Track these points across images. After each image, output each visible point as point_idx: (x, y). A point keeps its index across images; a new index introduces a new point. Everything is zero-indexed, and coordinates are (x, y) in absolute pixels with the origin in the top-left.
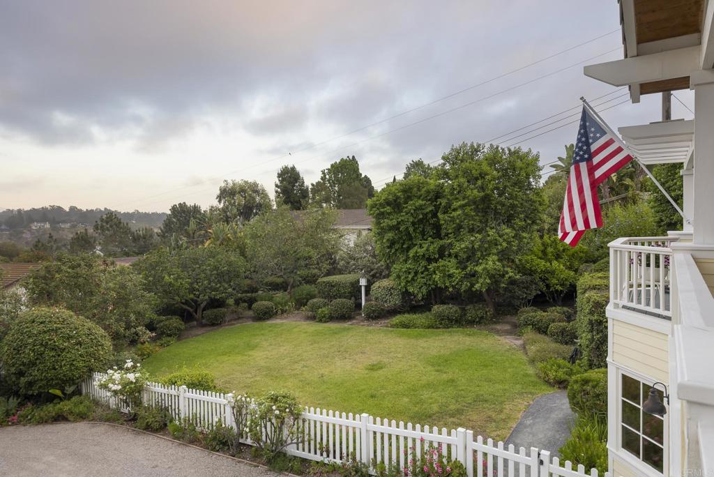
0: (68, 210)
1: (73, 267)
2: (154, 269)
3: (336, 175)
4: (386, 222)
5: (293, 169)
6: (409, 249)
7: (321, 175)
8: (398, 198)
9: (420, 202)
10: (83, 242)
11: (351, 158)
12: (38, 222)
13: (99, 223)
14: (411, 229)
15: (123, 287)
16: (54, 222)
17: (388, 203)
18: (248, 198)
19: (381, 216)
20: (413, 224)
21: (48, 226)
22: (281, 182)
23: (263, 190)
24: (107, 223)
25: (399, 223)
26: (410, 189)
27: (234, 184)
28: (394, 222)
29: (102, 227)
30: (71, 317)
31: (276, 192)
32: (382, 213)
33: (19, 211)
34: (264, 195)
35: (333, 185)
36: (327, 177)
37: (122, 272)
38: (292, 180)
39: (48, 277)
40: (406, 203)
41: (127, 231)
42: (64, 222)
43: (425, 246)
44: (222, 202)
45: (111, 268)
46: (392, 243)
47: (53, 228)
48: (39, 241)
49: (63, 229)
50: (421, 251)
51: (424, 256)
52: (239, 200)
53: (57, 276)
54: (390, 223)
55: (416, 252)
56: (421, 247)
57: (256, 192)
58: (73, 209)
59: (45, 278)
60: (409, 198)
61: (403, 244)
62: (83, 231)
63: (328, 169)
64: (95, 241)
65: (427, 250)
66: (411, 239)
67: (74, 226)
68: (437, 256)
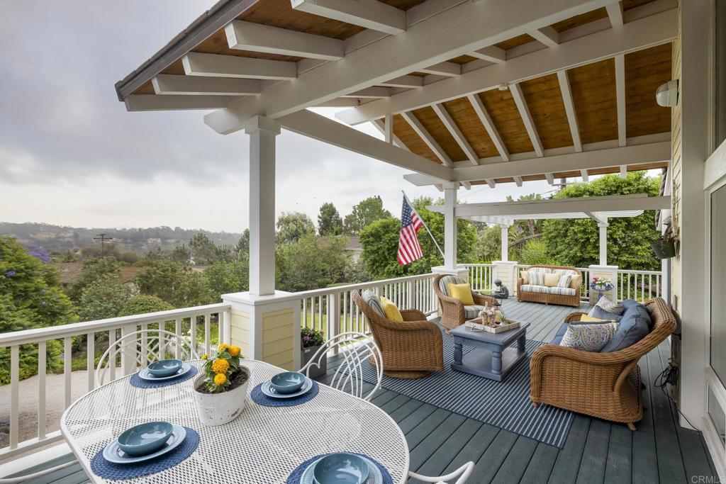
0: (174, 230)
1: (164, 271)
2: (217, 274)
3: (364, 209)
4: (370, 248)
5: (331, 205)
6: (385, 266)
7: (353, 210)
8: (379, 231)
9: (394, 235)
10: (181, 254)
11: (377, 197)
12: (153, 238)
13: (193, 240)
14: (386, 253)
15: (195, 285)
16: (164, 239)
17: (372, 235)
18: (299, 225)
19: (367, 243)
20: (388, 249)
21: (159, 241)
22: (323, 214)
23: (310, 220)
24: (199, 240)
25: (378, 249)
26: (388, 226)
27: (289, 215)
28: (375, 248)
29: (195, 243)
30: (159, 302)
31: (319, 221)
32: (368, 242)
33: (140, 229)
34: (311, 224)
35: (361, 217)
36: (357, 211)
37: (195, 275)
38: (330, 213)
39: (147, 277)
40: (384, 235)
41: (212, 247)
42: (171, 238)
43: (395, 265)
44: (281, 227)
45: (189, 273)
46: (374, 261)
47: (164, 243)
48: (151, 252)
49: (170, 244)
50: (392, 268)
51: (394, 271)
52: (292, 226)
53: (154, 276)
54: (372, 248)
55: (389, 269)
56: (392, 265)
57: (305, 221)
58: (177, 229)
59: (146, 277)
60: (387, 232)
61: (382, 263)
62: (182, 246)
63: (358, 206)
64: (189, 254)
65: (396, 267)
66: (387, 260)
67: (178, 242)
68: (402, 272)
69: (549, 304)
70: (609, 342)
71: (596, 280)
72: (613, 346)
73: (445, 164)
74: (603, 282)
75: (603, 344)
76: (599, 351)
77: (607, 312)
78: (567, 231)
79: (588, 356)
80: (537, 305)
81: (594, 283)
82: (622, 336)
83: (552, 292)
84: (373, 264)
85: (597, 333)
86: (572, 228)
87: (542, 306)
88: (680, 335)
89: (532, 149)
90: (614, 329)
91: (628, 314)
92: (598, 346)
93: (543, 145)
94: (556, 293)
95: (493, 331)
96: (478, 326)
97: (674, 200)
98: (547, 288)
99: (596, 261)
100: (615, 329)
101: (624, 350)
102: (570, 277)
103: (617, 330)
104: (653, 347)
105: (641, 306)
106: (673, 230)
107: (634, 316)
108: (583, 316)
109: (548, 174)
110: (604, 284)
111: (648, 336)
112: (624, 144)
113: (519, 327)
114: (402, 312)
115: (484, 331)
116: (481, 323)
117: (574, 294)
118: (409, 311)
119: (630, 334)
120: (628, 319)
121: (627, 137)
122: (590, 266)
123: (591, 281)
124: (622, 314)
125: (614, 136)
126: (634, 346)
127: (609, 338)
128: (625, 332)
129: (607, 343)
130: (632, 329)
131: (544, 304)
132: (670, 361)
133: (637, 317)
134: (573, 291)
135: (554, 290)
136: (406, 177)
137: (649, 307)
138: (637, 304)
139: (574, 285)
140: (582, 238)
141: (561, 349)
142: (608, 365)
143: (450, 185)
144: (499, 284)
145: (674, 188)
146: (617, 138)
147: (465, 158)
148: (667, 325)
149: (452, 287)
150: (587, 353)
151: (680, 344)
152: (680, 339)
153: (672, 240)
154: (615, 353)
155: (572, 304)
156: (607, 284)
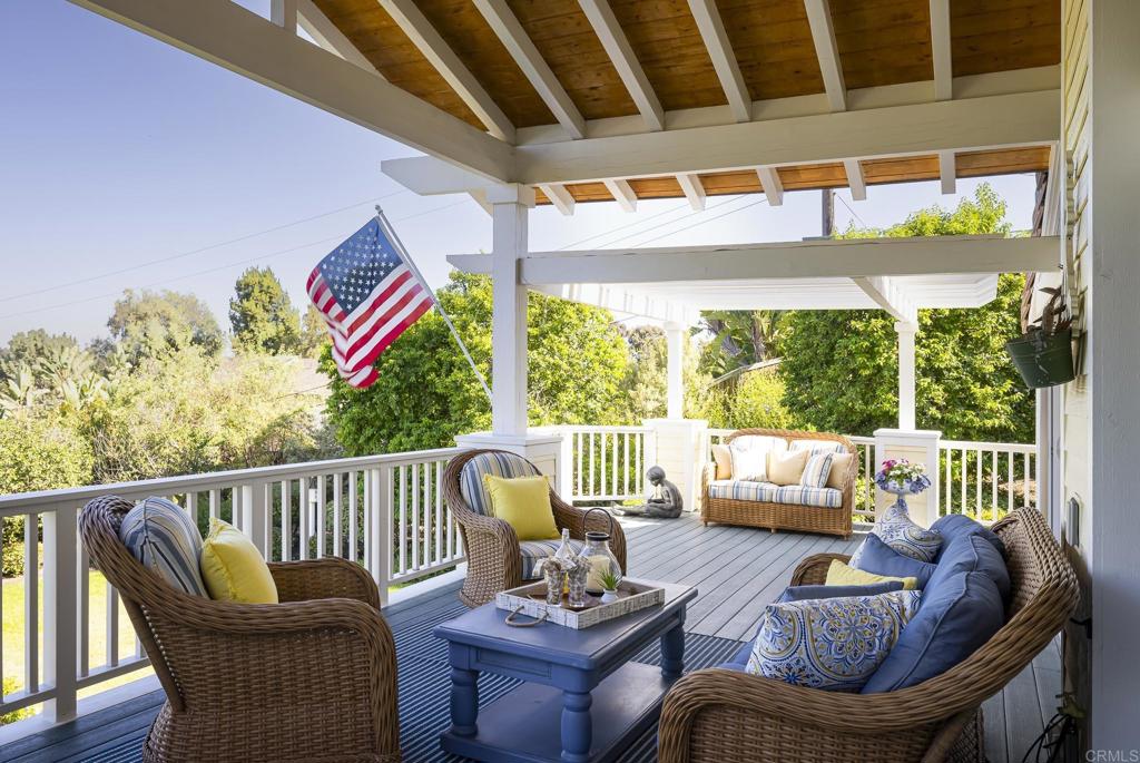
69: (779, 531)
70: (889, 654)
71: (890, 465)
72: (898, 671)
73: (494, 131)
74: (906, 471)
75: (870, 662)
76: (858, 687)
77: (897, 553)
78: (832, 349)
79: (825, 705)
80: (746, 535)
81: (884, 473)
82: (926, 637)
83: (786, 499)
84: (360, 430)
85: (852, 628)
86: (842, 342)
87: (759, 537)
88: (1088, 623)
89: (719, 98)
90: (904, 610)
91: (949, 560)
92: (856, 669)
93: (747, 85)
94: (796, 500)
95: (572, 620)
96: (534, 608)
97: (1070, 210)
98: (775, 487)
99: (891, 420)
100: (908, 613)
101: (932, 684)
102: (828, 458)
103: (914, 614)
104: (1013, 670)
105: (983, 533)
106: (1068, 302)
107: (963, 566)
108: (835, 565)
109: (765, 172)
110: (907, 477)
111: (1001, 634)
112: (948, 93)
113: (660, 605)
114: (277, 570)
115: (545, 625)
116: (543, 597)
117: (838, 502)
118: (313, 565)
119: (948, 627)
120: (948, 577)
121: (954, 76)
122: (875, 433)
123: (879, 468)
124: (935, 558)
125: (923, 72)
126: (960, 670)
127: (890, 641)
128: (935, 620)
129: (884, 659)
130: (956, 611)
131: (767, 530)
132: (1059, 703)
133: (970, 567)
134: (836, 496)
135: (792, 494)
136: (388, 167)
137: (1006, 537)
138: (972, 529)
139: (838, 480)
140: (866, 367)
141: (744, 683)
142: (885, 735)
143: (509, 192)
144: (658, 478)
145: (1069, 175)
146: (931, 77)
147: (547, 118)
148: (1056, 595)
149: (494, 486)
150: (822, 698)
151: (1088, 651)
152: (1090, 635)
153: (1065, 331)
154: (904, 694)
155: (832, 530)
156: (914, 476)
